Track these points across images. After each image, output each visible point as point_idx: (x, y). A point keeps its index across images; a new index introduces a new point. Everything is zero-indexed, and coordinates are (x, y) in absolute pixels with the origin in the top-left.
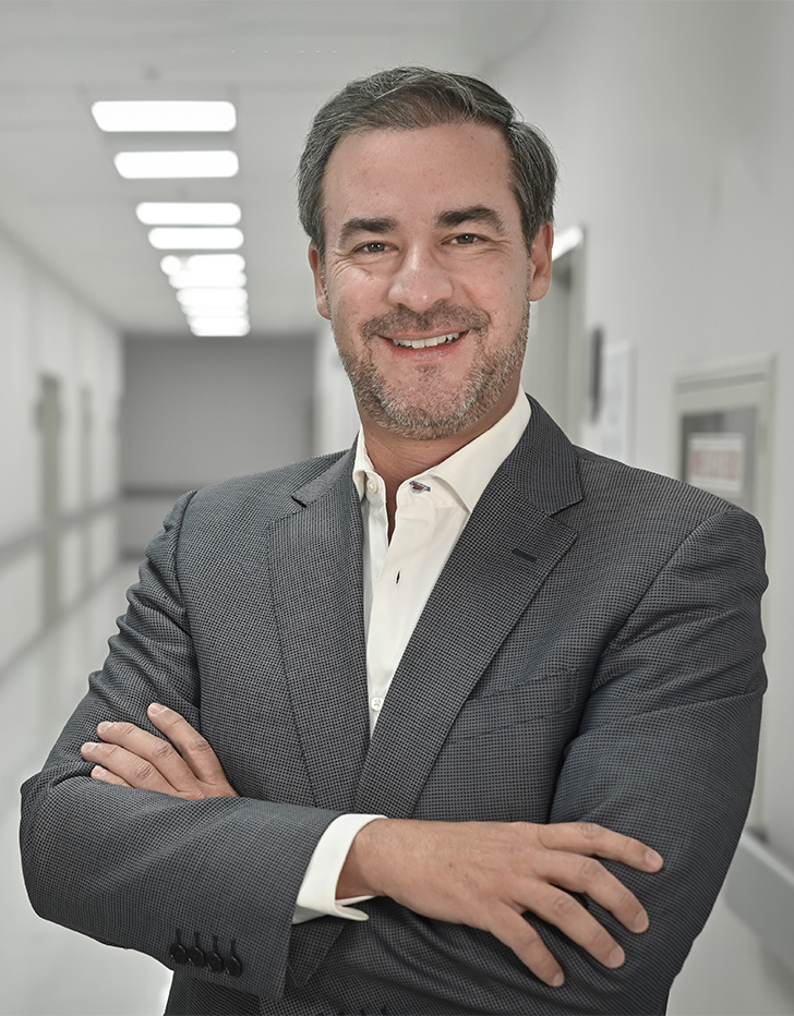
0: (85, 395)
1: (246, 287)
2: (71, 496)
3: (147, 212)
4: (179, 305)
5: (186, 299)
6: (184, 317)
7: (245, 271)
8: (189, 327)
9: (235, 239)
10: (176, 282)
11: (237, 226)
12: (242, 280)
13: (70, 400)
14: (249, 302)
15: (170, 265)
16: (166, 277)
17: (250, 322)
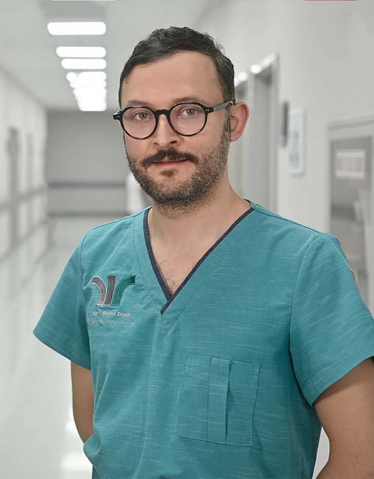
0: (30, 138)
1: (106, 88)
2: (23, 186)
3: (61, 51)
4: (74, 96)
5: (77, 93)
6: (76, 101)
7: (107, 80)
8: (78, 106)
9: (103, 64)
10: (73, 85)
11: (104, 58)
12: (104, 84)
13: (23, 140)
14: (107, 95)
15: (70, 77)
16: (68, 82)
17: (108, 104)
